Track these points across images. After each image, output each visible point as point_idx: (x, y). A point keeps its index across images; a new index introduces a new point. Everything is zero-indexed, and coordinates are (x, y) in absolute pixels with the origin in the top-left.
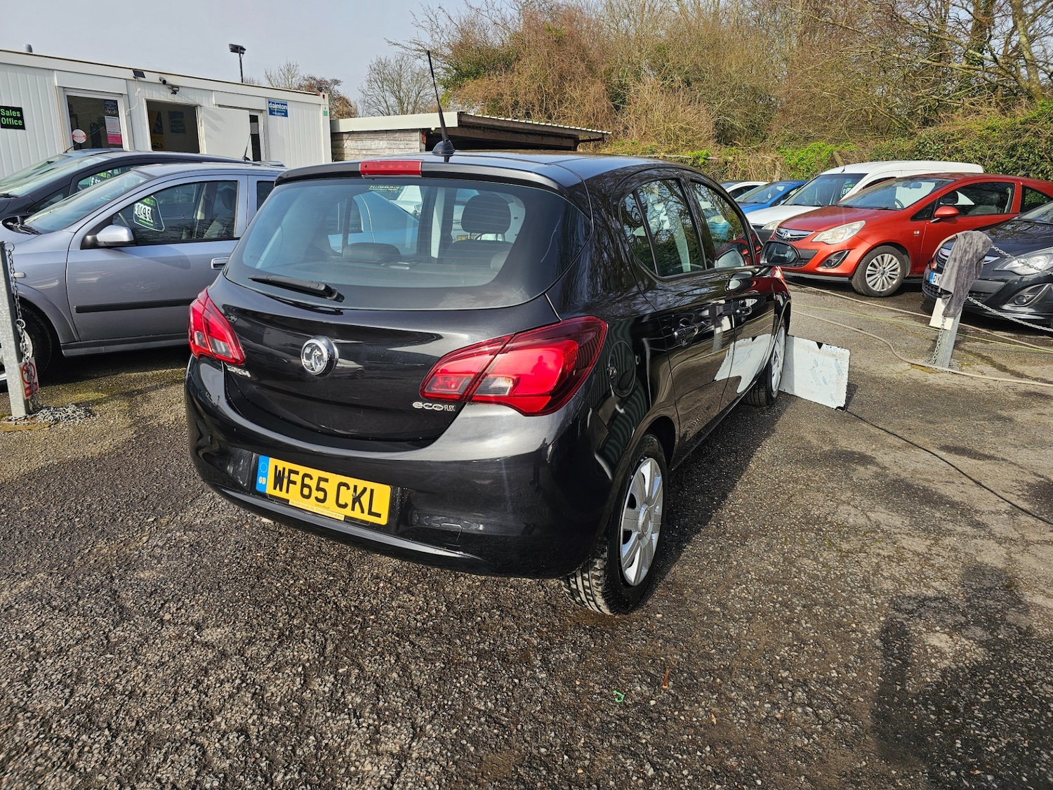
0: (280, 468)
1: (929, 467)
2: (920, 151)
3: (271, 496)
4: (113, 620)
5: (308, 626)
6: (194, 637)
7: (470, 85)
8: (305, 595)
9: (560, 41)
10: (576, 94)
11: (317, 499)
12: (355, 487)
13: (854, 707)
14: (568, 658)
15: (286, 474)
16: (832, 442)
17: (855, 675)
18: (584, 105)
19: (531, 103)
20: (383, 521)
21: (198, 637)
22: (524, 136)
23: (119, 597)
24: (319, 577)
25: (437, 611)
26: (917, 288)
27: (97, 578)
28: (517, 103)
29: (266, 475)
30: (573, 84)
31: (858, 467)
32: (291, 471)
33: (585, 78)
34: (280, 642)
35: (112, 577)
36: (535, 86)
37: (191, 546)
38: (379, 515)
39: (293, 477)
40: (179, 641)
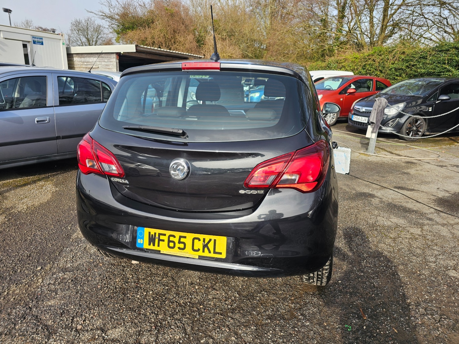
0: (152, 233)
1: (396, 197)
2: (329, 67)
3: (147, 249)
4: (44, 335)
5: (169, 318)
6: (103, 337)
7: (130, 33)
8: (157, 300)
9: (172, 15)
10: (182, 39)
11: (179, 248)
12: (204, 240)
13: (443, 311)
14: (313, 312)
15: (157, 236)
16: (354, 189)
17: (434, 296)
18: (186, 44)
19: (161, 42)
20: (224, 256)
21: (106, 337)
22: (164, 57)
23: (41, 319)
24: (160, 288)
25: (235, 297)
26: (346, 121)
27: (20, 310)
28: (154, 42)
29: (143, 238)
30: (179, 34)
31: (371, 199)
32: (160, 234)
33: (184, 32)
34: (158, 331)
35: (29, 307)
36: (162, 35)
37: (72, 281)
38: (221, 253)
39: (162, 237)
40: (95, 341)
